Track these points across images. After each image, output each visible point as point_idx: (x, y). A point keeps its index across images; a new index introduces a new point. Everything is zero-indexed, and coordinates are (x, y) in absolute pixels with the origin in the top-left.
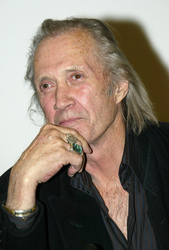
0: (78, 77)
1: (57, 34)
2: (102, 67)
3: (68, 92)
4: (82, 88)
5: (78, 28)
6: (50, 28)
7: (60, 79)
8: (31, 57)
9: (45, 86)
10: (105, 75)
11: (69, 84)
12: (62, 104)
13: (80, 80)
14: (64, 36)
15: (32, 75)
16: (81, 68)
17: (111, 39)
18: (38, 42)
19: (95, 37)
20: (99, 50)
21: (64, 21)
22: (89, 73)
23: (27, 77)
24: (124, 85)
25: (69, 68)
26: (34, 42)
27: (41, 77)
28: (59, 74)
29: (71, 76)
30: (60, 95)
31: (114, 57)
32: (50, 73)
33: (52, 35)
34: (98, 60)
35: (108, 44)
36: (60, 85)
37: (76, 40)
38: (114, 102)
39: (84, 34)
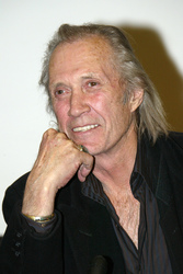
0: (93, 84)
1: (74, 40)
2: (118, 75)
3: (83, 99)
4: (98, 95)
5: (95, 35)
6: (67, 33)
7: (75, 86)
8: (45, 62)
9: (60, 92)
10: (121, 83)
11: (84, 91)
12: (76, 111)
13: (95, 87)
15: (47, 80)
16: (97, 76)
17: (127, 47)
18: (54, 47)
19: (112, 44)
20: (116, 58)
21: (81, 27)
22: (106, 80)
23: (41, 82)
24: (140, 93)
25: (85, 75)
26: (50, 47)
27: (56, 82)
28: (74, 81)
29: (87, 84)
30: (75, 102)
31: (130, 65)
32: (66, 80)
33: (69, 41)
34: (114, 68)
35: (124, 52)
36: (76, 92)
37: (93, 46)
38: (128, 110)
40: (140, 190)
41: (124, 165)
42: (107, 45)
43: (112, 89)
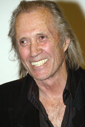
0: (43, 37)
2: (57, 31)
3: (38, 45)
4: (46, 43)
5: (43, 8)
10: (59, 36)
11: (38, 41)
13: (44, 39)
14: (35, 13)
19: (52, 13)
20: (55, 22)
21: (32, 2)
22: (51, 35)
29: (39, 37)
34: (55, 27)
37: (42, 15)
39: (46, 11)
40: (67, 100)
41: (59, 84)
42: (50, 14)
43: (53, 39)
